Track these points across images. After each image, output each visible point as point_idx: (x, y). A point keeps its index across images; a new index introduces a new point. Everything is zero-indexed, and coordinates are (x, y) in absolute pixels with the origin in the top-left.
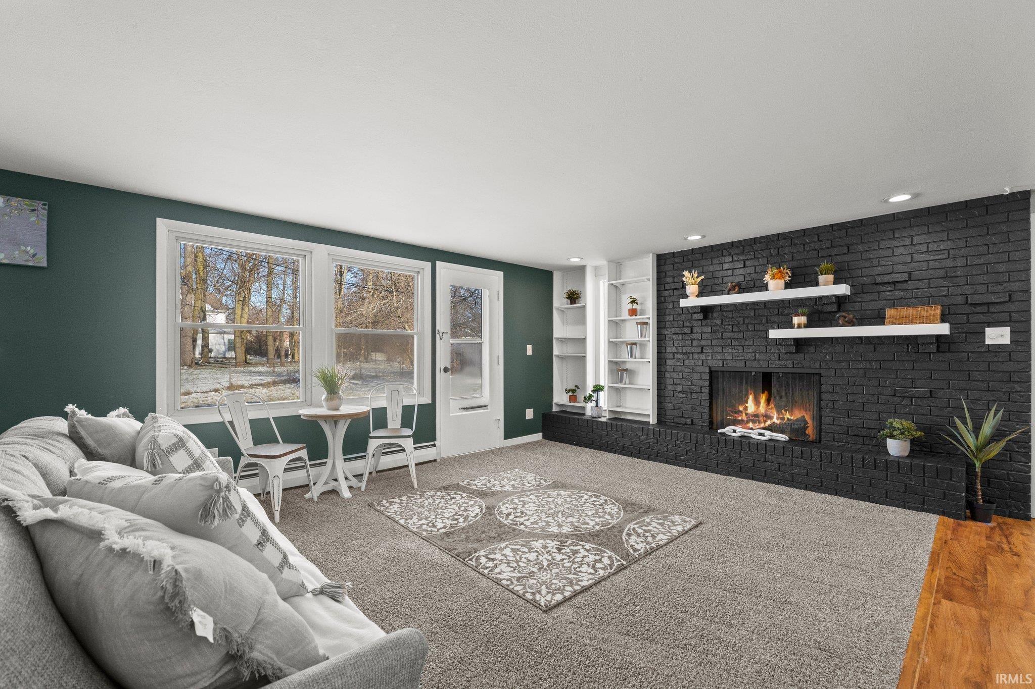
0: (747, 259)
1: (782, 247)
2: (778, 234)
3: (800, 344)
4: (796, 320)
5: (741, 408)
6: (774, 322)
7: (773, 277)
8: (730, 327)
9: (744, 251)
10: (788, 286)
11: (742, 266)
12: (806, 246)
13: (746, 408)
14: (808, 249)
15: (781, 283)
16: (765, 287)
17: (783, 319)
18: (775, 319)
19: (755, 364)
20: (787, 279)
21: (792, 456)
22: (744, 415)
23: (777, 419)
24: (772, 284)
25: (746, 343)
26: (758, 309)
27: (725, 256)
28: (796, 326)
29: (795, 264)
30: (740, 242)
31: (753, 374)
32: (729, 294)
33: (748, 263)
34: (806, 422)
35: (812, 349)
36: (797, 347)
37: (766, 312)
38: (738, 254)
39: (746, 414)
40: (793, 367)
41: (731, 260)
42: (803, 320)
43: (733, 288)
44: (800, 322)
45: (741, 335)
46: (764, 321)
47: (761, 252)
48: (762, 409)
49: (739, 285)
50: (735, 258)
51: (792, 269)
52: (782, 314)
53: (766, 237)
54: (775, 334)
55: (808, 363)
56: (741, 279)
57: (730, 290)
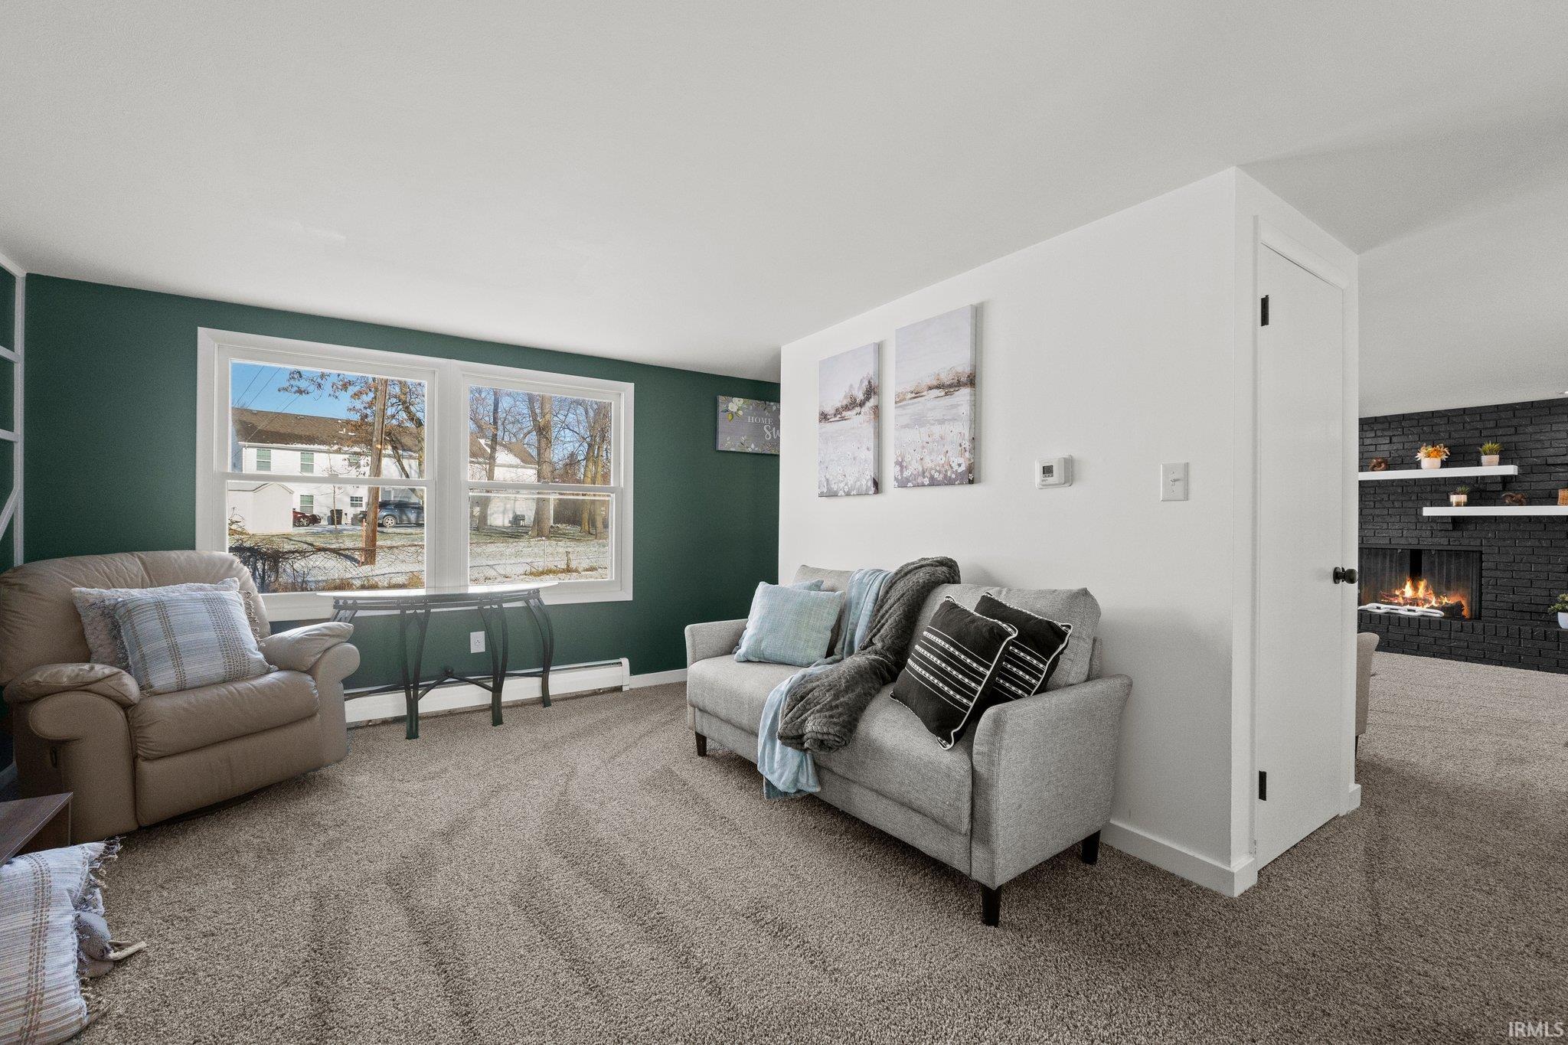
0: (1394, 435)
1: (1437, 424)
2: (1433, 412)
3: (1457, 522)
4: (1454, 498)
5: (1397, 593)
6: (1426, 499)
7: (1428, 455)
8: (1372, 503)
9: (1390, 427)
10: (1445, 464)
11: (1388, 442)
12: (1466, 425)
13: (1403, 593)
14: (1468, 427)
15: (1437, 462)
16: (1417, 465)
17: (1436, 496)
18: (1429, 496)
19: (1403, 541)
20: (1444, 457)
21: (1451, 630)
22: (1401, 599)
23: (1436, 603)
24: (1426, 462)
25: (1393, 520)
26: (1406, 486)
27: (1366, 431)
28: (1454, 504)
29: (1451, 442)
30: (1385, 417)
31: (1399, 551)
32: (1373, 471)
33: (1394, 439)
34: (1462, 606)
35: (1471, 527)
36: (1453, 525)
37: (1416, 489)
38: (1383, 430)
39: (1403, 598)
40: (1449, 544)
41: (1374, 435)
42: (1463, 498)
43: (1379, 465)
44: (1459, 500)
45: (1385, 512)
46: (1414, 497)
47: (1411, 429)
48: (1421, 593)
49: (1385, 461)
50: (1379, 433)
51: (1450, 448)
52: (1435, 492)
53: (1418, 414)
54: (1428, 511)
55: (1466, 540)
56: (1387, 454)
57: (1375, 466)
